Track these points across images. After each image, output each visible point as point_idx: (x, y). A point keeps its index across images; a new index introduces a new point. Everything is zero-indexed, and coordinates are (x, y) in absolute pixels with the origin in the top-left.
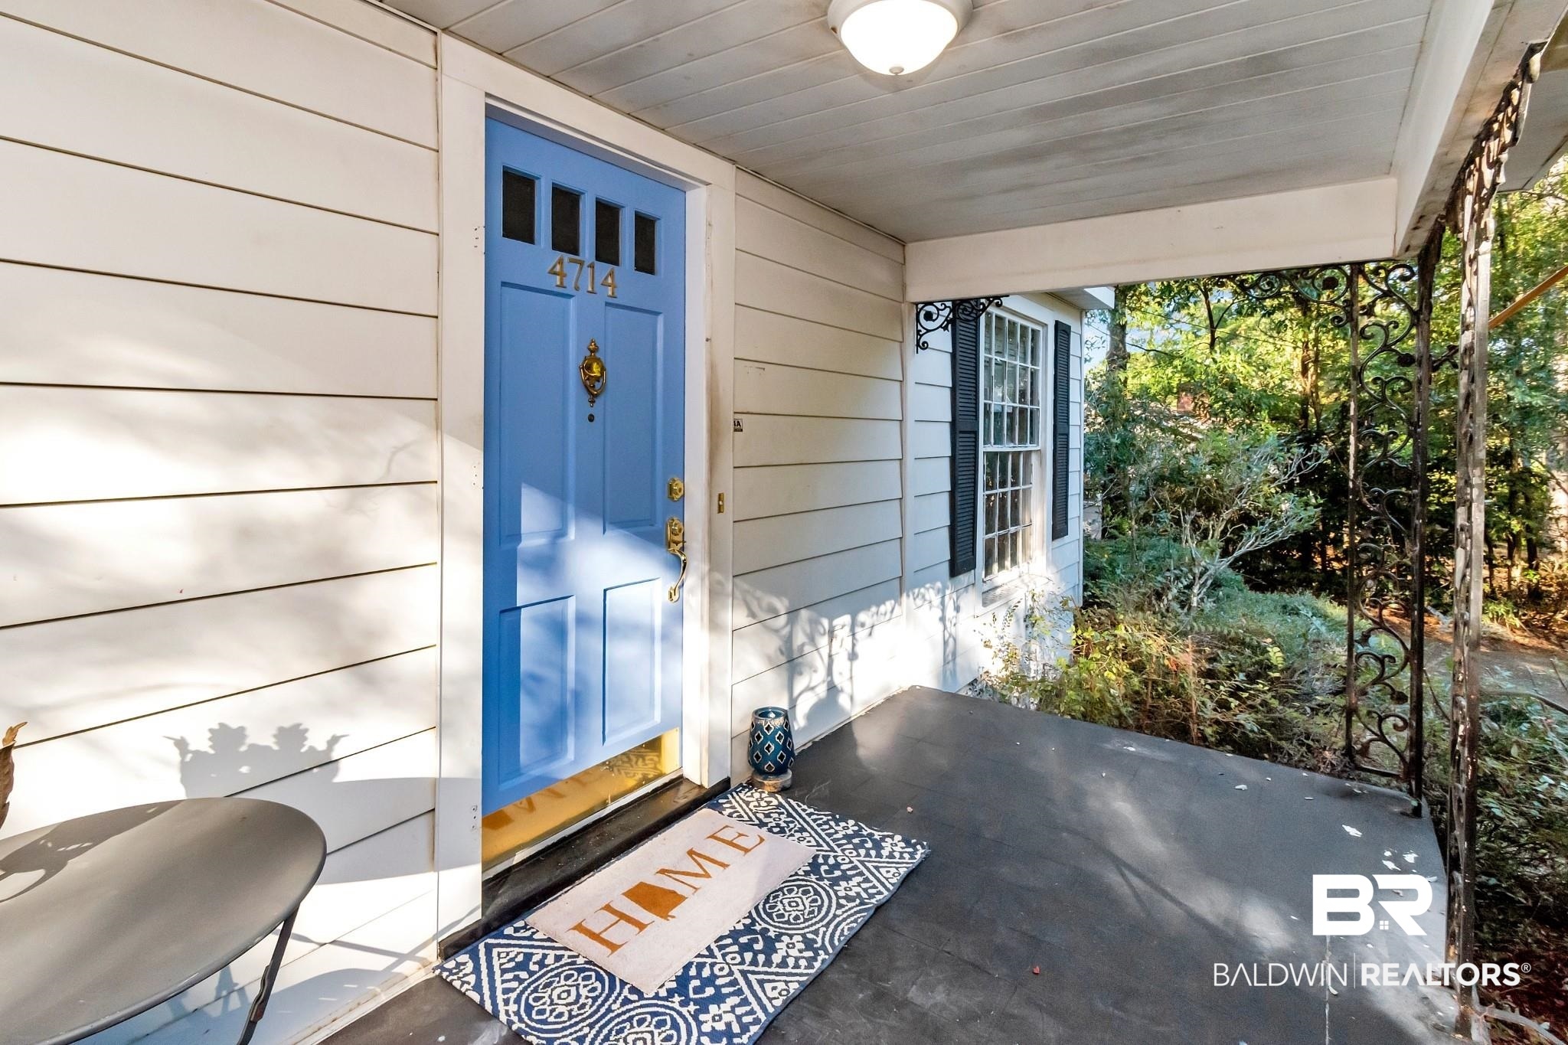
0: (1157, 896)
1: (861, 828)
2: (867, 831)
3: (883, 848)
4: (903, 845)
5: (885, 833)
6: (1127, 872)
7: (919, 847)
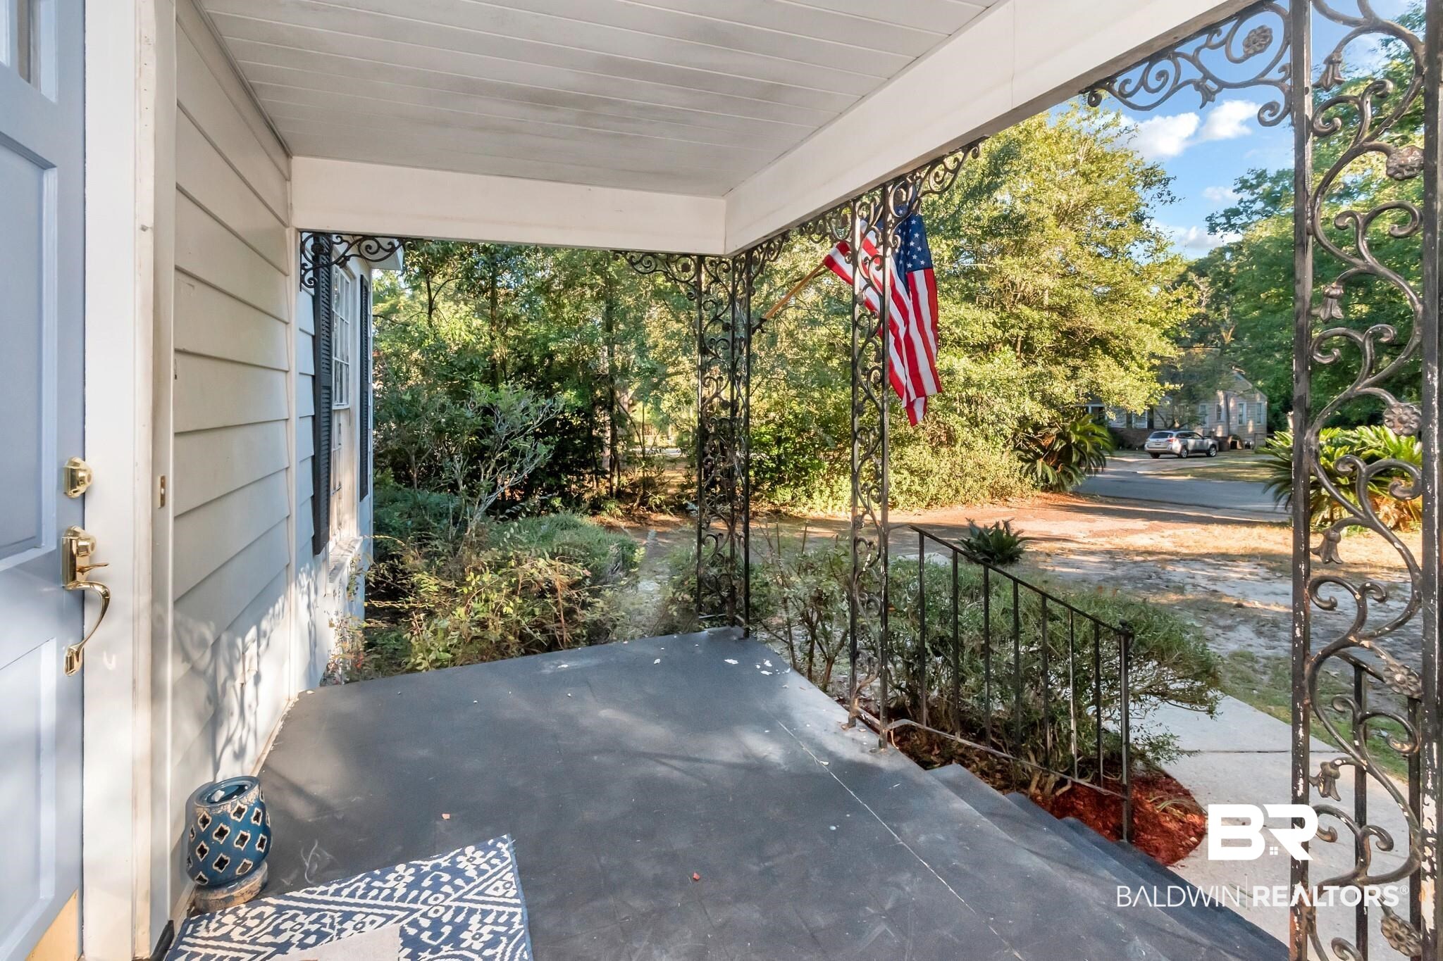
0: (697, 765)
1: (418, 868)
2: (427, 865)
3: (464, 871)
4: (480, 853)
5: (452, 854)
6: (664, 760)
7: (499, 845)
